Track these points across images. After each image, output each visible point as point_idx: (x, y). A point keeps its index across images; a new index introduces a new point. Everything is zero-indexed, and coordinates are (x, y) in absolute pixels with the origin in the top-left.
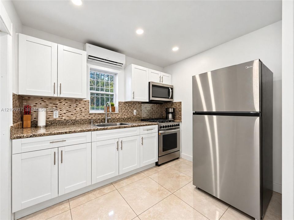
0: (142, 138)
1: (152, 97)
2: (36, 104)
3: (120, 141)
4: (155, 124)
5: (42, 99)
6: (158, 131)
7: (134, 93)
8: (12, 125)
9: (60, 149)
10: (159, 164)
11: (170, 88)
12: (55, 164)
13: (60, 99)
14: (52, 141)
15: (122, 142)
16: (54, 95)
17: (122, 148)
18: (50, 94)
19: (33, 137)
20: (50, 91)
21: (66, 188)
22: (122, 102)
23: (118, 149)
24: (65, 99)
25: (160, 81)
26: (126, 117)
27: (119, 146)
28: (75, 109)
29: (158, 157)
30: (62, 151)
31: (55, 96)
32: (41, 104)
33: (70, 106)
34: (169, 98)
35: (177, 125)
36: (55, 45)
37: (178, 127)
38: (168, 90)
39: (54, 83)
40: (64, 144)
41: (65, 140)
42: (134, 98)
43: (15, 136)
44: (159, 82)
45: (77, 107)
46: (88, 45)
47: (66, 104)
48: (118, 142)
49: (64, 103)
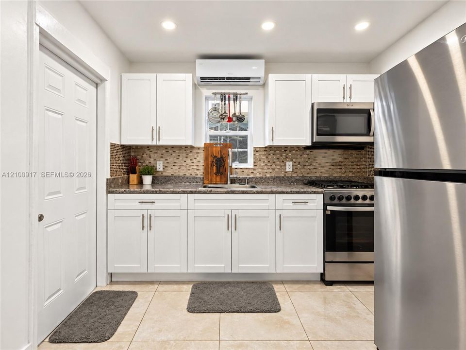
0: (280, 217)
1: (318, 134)
4: (316, 192)
6: (322, 207)
7: (272, 130)
8: (109, 177)
11: (372, 112)
14: (141, 201)
15: (236, 217)
20: (149, 138)
23: (228, 227)
25: (344, 98)
26: (268, 175)
27: (232, 223)
28: (185, 161)
30: (150, 215)
33: (179, 156)
38: (366, 115)
39: (153, 127)
42: (273, 140)
44: (342, 101)
45: (187, 157)
46: (199, 61)
47: (174, 154)
48: (229, 215)
49: (171, 152)
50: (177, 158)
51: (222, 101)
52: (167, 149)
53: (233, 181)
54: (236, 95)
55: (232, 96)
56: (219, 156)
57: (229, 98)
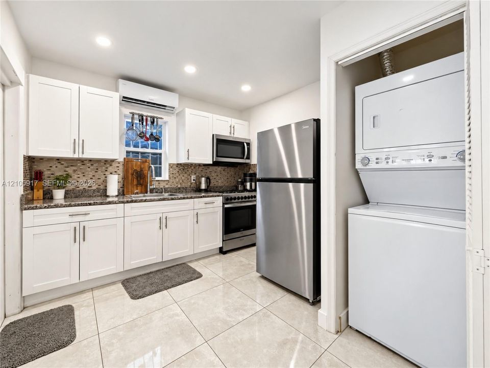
0: (197, 214)
1: (217, 156)
2: (51, 167)
3: (164, 217)
4: (218, 196)
5: (59, 161)
6: (222, 206)
7: (188, 151)
8: (22, 193)
9: (82, 224)
10: (224, 250)
11: (245, 144)
12: (75, 242)
13: (82, 161)
14: (71, 214)
15: (166, 218)
16: (73, 155)
17: (166, 226)
18: (69, 154)
19: (48, 208)
20: (69, 150)
21: (89, 273)
22: (174, 164)
23: (160, 227)
24: (90, 160)
26: (179, 185)
27: (163, 223)
28: (105, 174)
29: (223, 241)
30: (84, 227)
31: (76, 156)
32: (56, 167)
33: (97, 169)
34: (243, 158)
35: (252, 197)
36: (75, 86)
37: (253, 199)
38: (241, 146)
39: (75, 140)
40: (87, 218)
41: (88, 213)
42: (188, 158)
43: (26, 206)
44: (229, 135)
45: (106, 171)
47: (92, 167)
48: (161, 217)
49: (89, 165)
50: (96, 172)
51: (140, 121)
52: (83, 162)
53: (152, 191)
54: (153, 118)
55: (149, 119)
56: (139, 170)
57: (147, 120)
